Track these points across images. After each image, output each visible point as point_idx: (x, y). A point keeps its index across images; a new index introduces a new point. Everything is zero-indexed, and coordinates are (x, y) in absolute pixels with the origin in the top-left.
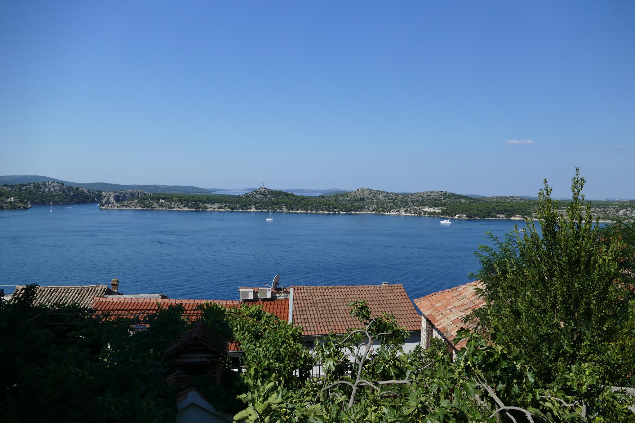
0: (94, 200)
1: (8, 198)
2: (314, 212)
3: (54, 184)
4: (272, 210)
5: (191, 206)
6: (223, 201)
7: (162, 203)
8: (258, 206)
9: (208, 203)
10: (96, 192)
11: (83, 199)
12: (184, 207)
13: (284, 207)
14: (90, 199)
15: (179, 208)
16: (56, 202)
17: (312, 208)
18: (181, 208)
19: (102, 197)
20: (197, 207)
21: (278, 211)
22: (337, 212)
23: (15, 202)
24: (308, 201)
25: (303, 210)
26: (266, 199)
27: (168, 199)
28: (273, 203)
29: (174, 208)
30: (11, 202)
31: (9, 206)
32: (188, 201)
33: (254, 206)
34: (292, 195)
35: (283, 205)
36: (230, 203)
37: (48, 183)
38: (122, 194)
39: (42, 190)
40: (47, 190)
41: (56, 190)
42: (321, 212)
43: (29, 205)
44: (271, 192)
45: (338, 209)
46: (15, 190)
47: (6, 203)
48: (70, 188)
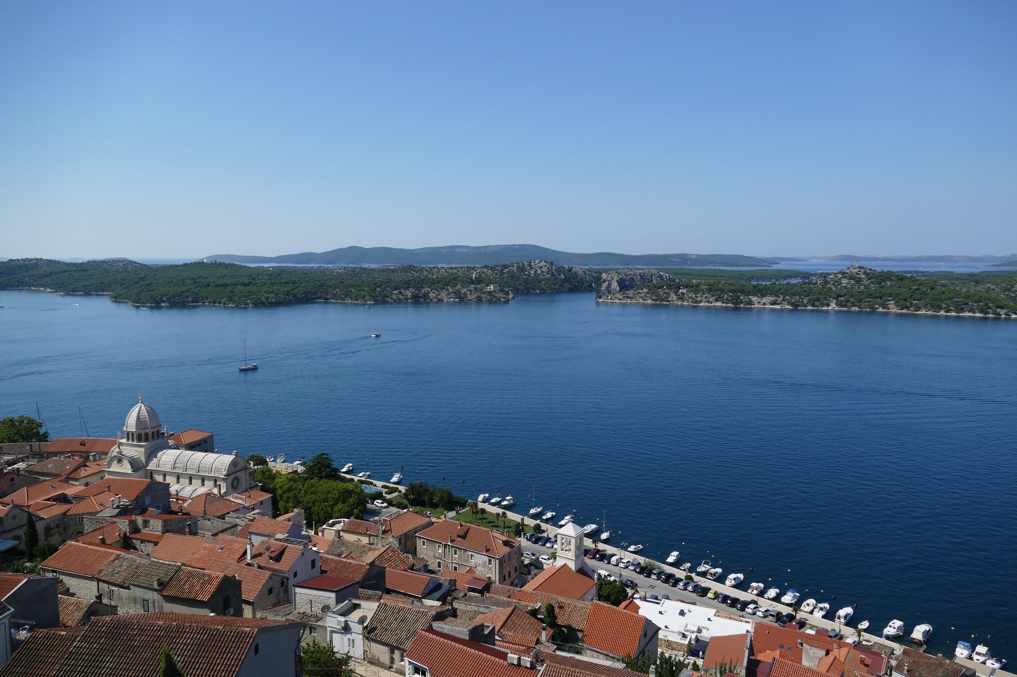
0: (590, 285)
1: (487, 286)
2: (953, 314)
3: (542, 264)
4: (869, 308)
5: (727, 299)
6: (781, 292)
7: (683, 294)
8: (842, 301)
9: (755, 295)
10: (594, 274)
11: (576, 284)
12: (717, 300)
13: (891, 304)
14: (586, 284)
15: (708, 302)
16: (543, 289)
17: (948, 306)
18: (711, 303)
19: (602, 280)
20: (737, 302)
21: (881, 309)
22: (1003, 316)
23: (494, 291)
24: (943, 293)
25: (929, 310)
26: (859, 287)
27: (692, 287)
28: (871, 295)
29: (700, 302)
30: (490, 292)
31: (488, 297)
32: (722, 290)
33: (835, 301)
34: (913, 279)
35: (890, 300)
36: (793, 295)
37: (534, 263)
38: (629, 277)
39: (526, 273)
40: (532, 272)
41: (543, 272)
42: (967, 314)
43: (511, 296)
44: (871, 275)
45: (1007, 308)
46: (496, 274)
47: (484, 293)
48: (560, 270)
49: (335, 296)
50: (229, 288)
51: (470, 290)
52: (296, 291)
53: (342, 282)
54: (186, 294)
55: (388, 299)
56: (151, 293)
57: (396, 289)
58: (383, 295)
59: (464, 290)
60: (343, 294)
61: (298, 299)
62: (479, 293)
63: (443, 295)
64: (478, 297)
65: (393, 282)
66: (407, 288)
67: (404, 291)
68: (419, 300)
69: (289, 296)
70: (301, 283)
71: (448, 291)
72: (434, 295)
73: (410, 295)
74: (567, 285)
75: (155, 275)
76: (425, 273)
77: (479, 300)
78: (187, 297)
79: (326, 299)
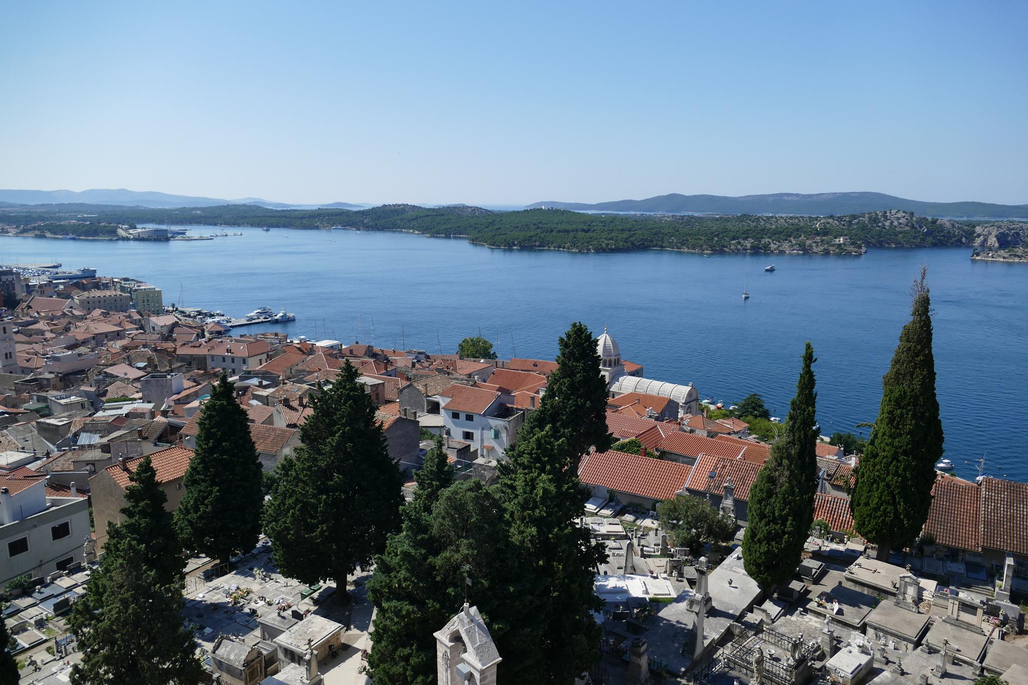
0: (960, 241)
1: (836, 238)
3: (899, 215)
10: (966, 227)
11: (942, 238)
14: (953, 239)
16: (900, 243)
19: (975, 235)
23: (844, 244)
30: (840, 245)
31: (837, 250)
37: (890, 213)
38: (1013, 231)
39: (880, 224)
40: (887, 224)
41: (901, 224)
43: (863, 250)
46: (844, 225)
47: (833, 245)
48: (922, 221)
49: (671, 245)
50: (571, 234)
51: (815, 242)
52: (634, 238)
53: (678, 231)
54: (534, 239)
55: (726, 249)
56: (504, 237)
57: (734, 239)
58: (721, 244)
59: (808, 242)
60: (680, 243)
61: (636, 246)
62: (826, 246)
63: (786, 246)
64: (825, 249)
65: (730, 231)
66: (746, 238)
67: (742, 241)
68: (757, 251)
69: (627, 243)
70: (636, 230)
71: (791, 242)
72: (775, 246)
73: (749, 245)
74: (930, 239)
75: (501, 220)
76: (762, 223)
77: (826, 253)
78: (535, 241)
79: (662, 247)
